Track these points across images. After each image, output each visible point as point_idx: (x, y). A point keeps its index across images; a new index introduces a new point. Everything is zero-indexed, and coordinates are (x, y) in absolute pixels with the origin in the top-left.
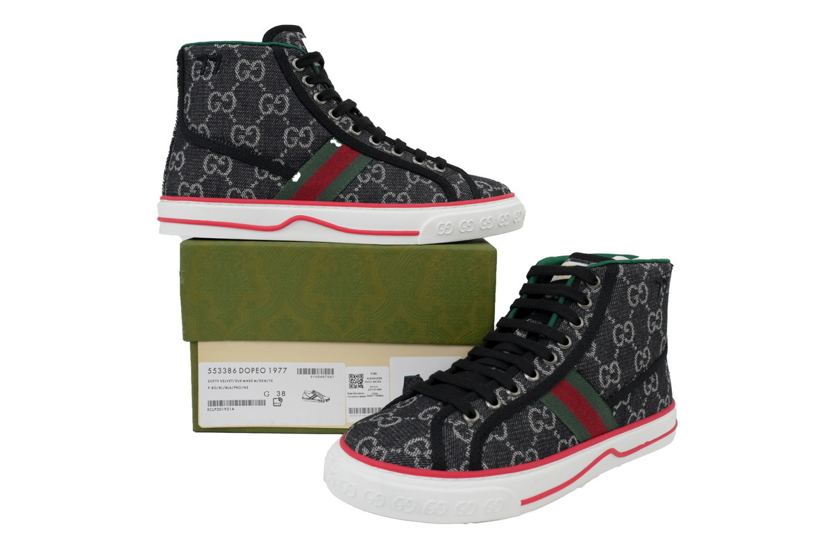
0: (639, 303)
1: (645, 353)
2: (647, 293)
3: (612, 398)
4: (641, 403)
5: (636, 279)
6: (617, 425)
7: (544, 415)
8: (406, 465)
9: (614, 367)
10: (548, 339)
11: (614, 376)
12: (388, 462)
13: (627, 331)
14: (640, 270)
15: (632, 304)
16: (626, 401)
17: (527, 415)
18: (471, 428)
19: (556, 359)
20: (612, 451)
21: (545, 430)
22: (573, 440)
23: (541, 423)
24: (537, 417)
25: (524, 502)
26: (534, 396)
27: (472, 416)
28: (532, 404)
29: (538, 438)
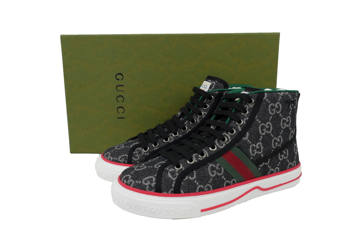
0: (276, 113)
1: (280, 139)
2: (281, 108)
3: (258, 161)
4: (276, 164)
5: (274, 100)
6: (261, 175)
7: (217, 167)
8: (142, 189)
9: (259, 145)
10: (224, 130)
11: (259, 150)
12: (134, 187)
13: (268, 127)
14: (277, 96)
15: (271, 113)
16: (267, 163)
17: (208, 168)
18: (177, 173)
19: (226, 140)
20: (258, 188)
21: (217, 176)
22: (234, 181)
23: (215, 172)
24: (213, 169)
25: (202, 211)
26: (213, 158)
27: (178, 167)
28: (211, 162)
29: (213, 179)
